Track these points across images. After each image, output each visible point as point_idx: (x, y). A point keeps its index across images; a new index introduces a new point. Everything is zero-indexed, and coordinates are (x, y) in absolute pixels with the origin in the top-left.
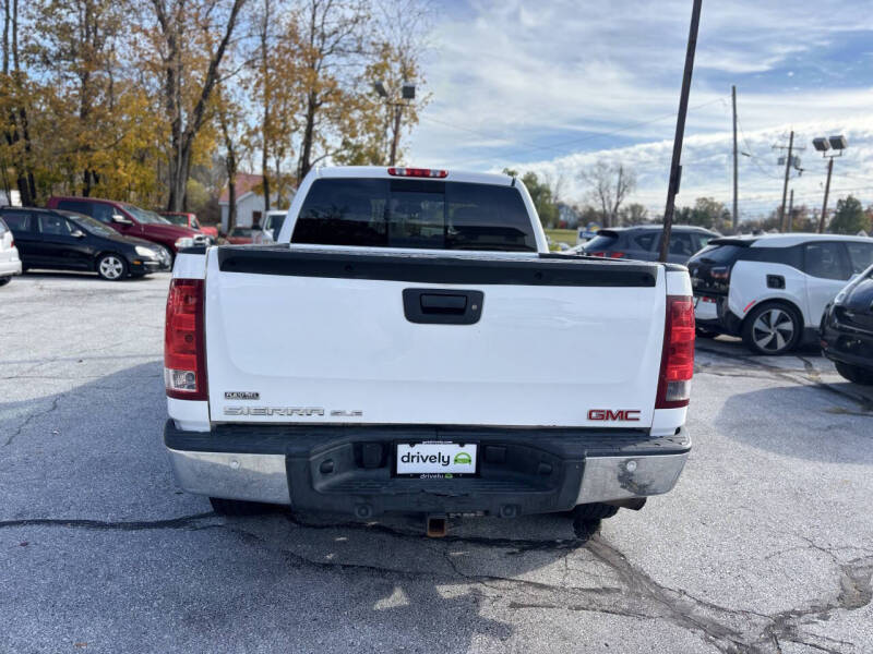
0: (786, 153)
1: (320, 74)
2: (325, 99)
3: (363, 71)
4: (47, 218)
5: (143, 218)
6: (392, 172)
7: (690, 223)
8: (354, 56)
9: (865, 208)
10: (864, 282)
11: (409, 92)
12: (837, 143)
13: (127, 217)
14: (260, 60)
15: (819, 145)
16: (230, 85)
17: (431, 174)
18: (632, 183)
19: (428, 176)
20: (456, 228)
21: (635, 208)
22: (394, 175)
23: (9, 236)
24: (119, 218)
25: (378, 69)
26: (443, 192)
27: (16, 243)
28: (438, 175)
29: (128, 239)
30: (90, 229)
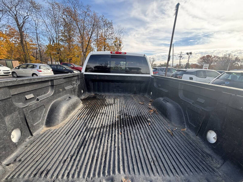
0: (180, 55)
1: (106, 43)
2: (107, 47)
3: (113, 42)
4: (59, 66)
5: (76, 66)
6: (111, 53)
7: (163, 66)
8: (111, 40)
9: (190, 64)
10: (217, 79)
11: (120, 45)
12: (191, 53)
13: (73, 66)
14: (97, 40)
15: (187, 54)
16: (92, 45)
17: (122, 53)
18: (155, 60)
19: (121, 54)
20: (128, 68)
21: (155, 64)
22: (112, 53)
23: (51, 69)
24: (72, 66)
25: (115, 42)
26: (125, 58)
27: (53, 70)
28: (124, 53)
29: (72, 70)
30: (67, 68)
